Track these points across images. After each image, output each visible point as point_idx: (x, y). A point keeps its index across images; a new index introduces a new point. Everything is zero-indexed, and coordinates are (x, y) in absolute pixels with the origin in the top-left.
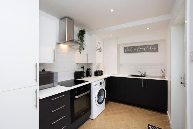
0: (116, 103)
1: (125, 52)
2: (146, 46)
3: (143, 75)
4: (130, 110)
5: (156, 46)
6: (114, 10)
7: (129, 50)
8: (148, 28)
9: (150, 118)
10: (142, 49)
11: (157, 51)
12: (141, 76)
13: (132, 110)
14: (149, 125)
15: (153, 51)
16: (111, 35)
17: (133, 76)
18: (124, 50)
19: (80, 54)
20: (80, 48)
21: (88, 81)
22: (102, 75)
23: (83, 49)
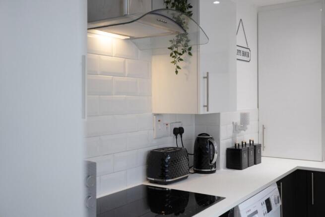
19: (177, 72)
20: (175, 49)
21: (220, 199)
22: (255, 163)
23: (190, 54)
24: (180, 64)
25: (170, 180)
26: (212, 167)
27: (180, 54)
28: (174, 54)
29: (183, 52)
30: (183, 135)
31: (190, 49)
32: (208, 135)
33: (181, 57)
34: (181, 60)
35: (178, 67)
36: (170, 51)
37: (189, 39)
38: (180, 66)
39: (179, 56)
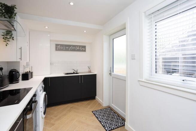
0: (53, 108)
1: (56, 50)
2: (77, 46)
3: (75, 72)
4: (71, 108)
5: (84, 47)
6: (74, 4)
7: (61, 47)
8: (85, 31)
9: (89, 107)
10: (74, 48)
11: (85, 51)
12: (74, 73)
13: (73, 107)
14: (92, 111)
15: (83, 51)
16: (47, 27)
17: (67, 74)
18: (56, 48)
19: (6, 45)
20: (6, 36)
21: (32, 88)
22: (32, 78)
23: (13, 39)
24: (8, 42)
25: (2, 88)
26: (18, 81)
27: (8, 39)
28: (5, 38)
29: (10, 38)
30: (3, 70)
31: (13, 37)
32: (16, 70)
33: (9, 40)
34: (9, 41)
35: (7, 43)
36: (3, 37)
37: (13, 34)
38: (8, 43)
39: (7, 39)
